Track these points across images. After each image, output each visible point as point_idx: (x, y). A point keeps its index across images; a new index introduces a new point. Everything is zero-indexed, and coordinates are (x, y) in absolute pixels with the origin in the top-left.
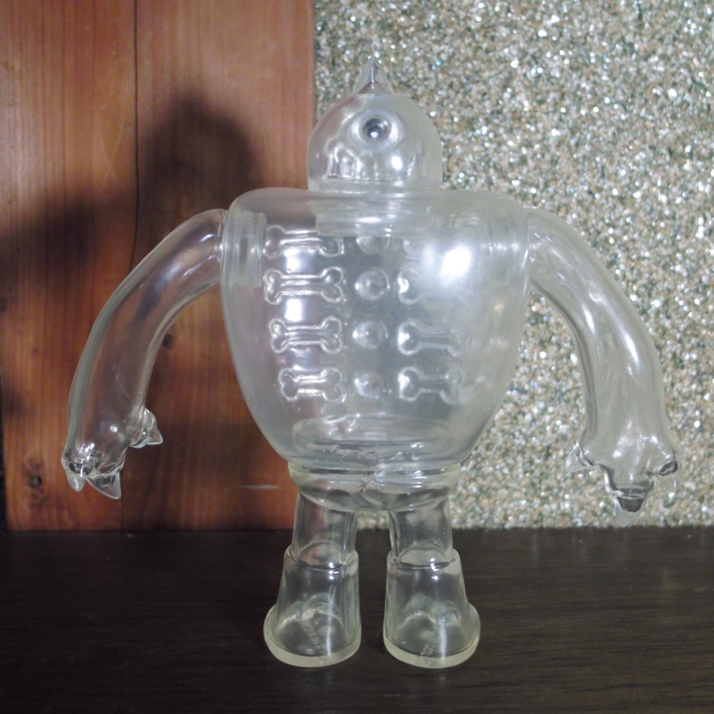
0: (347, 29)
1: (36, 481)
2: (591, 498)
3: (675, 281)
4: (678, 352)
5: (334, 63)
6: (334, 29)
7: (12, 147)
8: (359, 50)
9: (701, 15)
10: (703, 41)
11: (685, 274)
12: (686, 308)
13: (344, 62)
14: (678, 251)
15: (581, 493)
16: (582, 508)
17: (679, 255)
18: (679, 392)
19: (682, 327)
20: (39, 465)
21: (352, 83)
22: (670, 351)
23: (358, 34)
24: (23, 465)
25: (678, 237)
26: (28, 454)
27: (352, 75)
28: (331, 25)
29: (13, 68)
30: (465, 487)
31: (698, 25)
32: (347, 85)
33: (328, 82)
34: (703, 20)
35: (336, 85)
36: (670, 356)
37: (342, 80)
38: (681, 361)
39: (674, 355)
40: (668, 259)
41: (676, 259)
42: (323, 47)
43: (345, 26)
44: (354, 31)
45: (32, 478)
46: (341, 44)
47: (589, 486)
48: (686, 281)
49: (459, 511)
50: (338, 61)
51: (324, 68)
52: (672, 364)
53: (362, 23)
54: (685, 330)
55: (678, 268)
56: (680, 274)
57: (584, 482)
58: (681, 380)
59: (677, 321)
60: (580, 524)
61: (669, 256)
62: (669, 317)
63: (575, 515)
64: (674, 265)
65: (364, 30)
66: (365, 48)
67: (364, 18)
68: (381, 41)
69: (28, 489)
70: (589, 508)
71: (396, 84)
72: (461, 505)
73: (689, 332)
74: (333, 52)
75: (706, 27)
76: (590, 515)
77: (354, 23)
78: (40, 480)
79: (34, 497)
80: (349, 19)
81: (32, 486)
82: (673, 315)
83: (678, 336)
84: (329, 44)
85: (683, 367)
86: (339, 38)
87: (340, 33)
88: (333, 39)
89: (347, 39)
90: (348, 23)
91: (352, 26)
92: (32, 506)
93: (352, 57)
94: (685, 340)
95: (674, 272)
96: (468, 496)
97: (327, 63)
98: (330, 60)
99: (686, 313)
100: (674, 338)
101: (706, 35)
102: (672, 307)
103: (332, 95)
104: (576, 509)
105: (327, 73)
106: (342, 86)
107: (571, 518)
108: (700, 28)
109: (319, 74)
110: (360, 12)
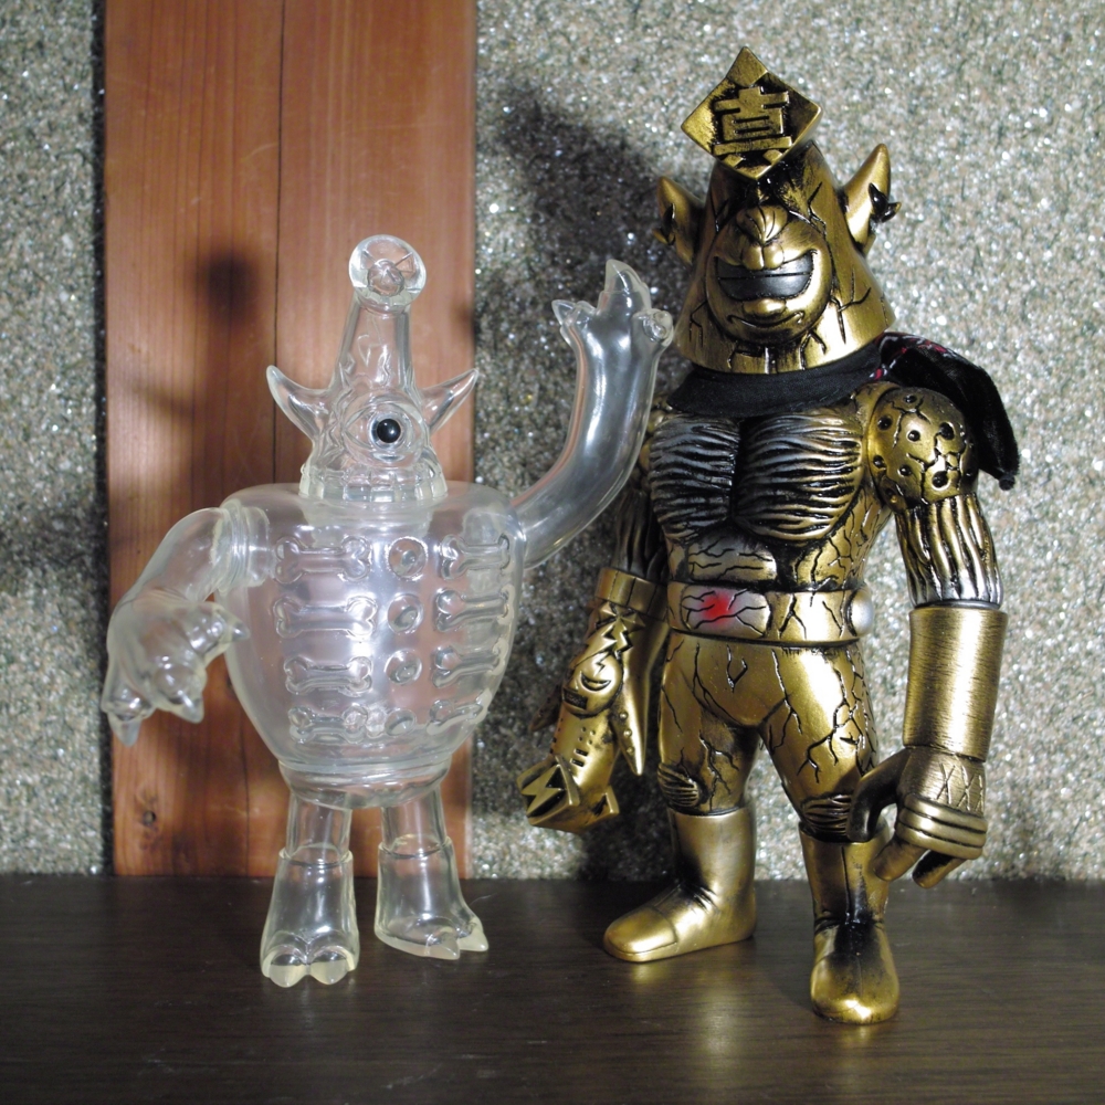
0: (511, 311)
1: (149, 818)
2: (790, 846)
3: (884, 594)
4: (889, 676)
5: (496, 348)
6: (496, 311)
7: (135, 438)
8: (524, 334)
9: (907, 297)
10: (909, 326)
11: (895, 587)
12: (896, 626)
13: (506, 346)
14: (886, 560)
15: (779, 840)
16: (780, 858)
17: (888, 566)
18: (892, 723)
19: (893, 647)
20: (154, 800)
21: (516, 370)
22: (880, 675)
23: (523, 316)
24: (135, 800)
25: (886, 544)
26: (141, 786)
27: (516, 362)
28: (492, 307)
29: (139, 351)
30: (644, 831)
31: (905, 307)
32: (510, 372)
33: (488, 368)
34: (909, 303)
35: (497, 373)
36: (879, 680)
37: (505, 366)
38: (893, 687)
39: (884, 680)
40: (875, 569)
41: (884, 570)
42: (484, 330)
43: (508, 307)
44: (519, 313)
45: (145, 814)
46: (504, 326)
47: (788, 832)
48: (896, 595)
49: (638, 860)
50: (500, 346)
51: (484, 353)
52: (882, 689)
53: (527, 304)
54: (896, 650)
55: (887, 580)
56: (889, 587)
57: (782, 827)
58: (893, 709)
59: (887, 641)
60: (779, 877)
61: (876, 565)
62: (877, 636)
63: (773, 866)
64: (882, 576)
65: (529, 312)
66: (531, 333)
67: (529, 299)
68: (548, 324)
69: (141, 827)
70: (788, 857)
71: (565, 371)
72: (640, 852)
73: (900, 653)
74: (495, 335)
75: (912, 311)
76: (790, 866)
77: (519, 304)
78: (154, 816)
79: (146, 835)
80: (513, 299)
81: (145, 823)
82: (882, 633)
83: (888, 657)
84: (491, 327)
85: (894, 694)
86: (502, 320)
87: (503, 315)
88: (496, 321)
89: (511, 322)
90: (511, 304)
91: (516, 307)
92: (144, 847)
93: (517, 341)
94: (896, 661)
95: (882, 583)
96: (647, 843)
97: (488, 347)
98: (492, 344)
99: (897, 631)
100: (884, 660)
101: (913, 319)
102: (880, 624)
103: (493, 383)
104: (773, 859)
105: (488, 359)
106: (504, 374)
107: (768, 869)
108: (906, 312)
109: (479, 360)
110: (525, 291)
